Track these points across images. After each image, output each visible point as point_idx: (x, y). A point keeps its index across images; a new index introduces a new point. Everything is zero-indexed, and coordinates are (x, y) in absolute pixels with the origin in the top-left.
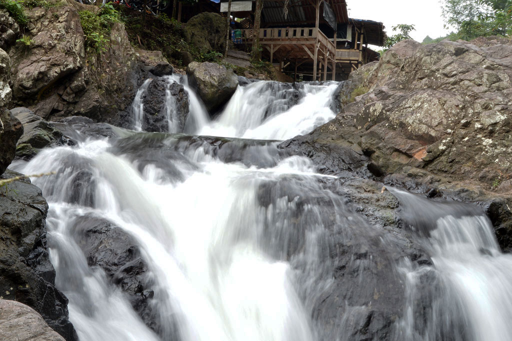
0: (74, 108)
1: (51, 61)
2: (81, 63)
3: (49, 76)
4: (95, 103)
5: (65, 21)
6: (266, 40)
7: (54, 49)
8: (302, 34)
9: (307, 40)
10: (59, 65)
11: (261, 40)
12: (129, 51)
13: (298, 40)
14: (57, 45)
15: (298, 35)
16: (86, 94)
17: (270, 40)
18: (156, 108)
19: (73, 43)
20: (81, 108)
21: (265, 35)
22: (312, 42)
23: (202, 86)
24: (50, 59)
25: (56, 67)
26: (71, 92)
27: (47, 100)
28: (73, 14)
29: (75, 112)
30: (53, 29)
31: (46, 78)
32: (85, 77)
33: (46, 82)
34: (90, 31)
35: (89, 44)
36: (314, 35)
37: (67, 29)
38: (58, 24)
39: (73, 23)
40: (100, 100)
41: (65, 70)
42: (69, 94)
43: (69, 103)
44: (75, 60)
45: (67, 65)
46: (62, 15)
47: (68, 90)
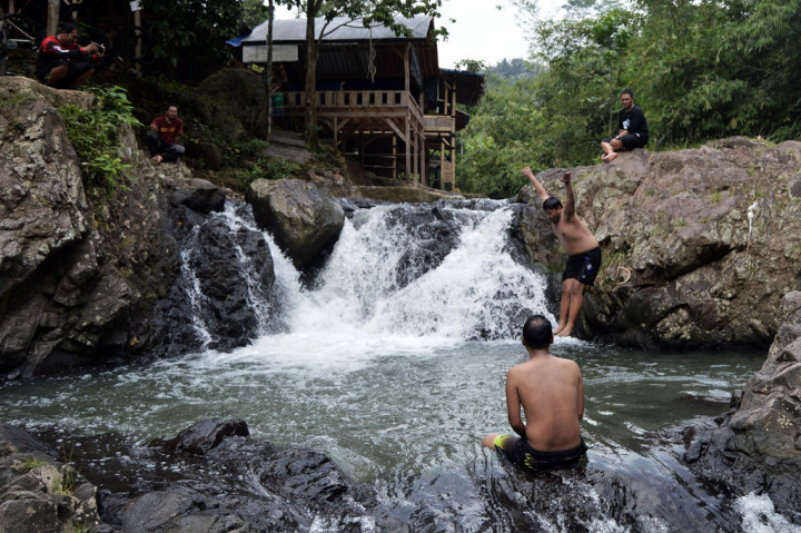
0: (80, 316)
1: (25, 229)
2: (86, 223)
3: (25, 262)
4: (122, 301)
5: (40, 137)
6: (324, 110)
7: (26, 202)
8: (385, 101)
9: (392, 110)
10: (44, 237)
11: (318, 109)
12: (147, 172)
13: (378, 110)
14: (32, 191)
15: (378, 102)
16: (100, 283)
17: (333, 110)
18: (224, 284)
19: (64, 183)
20: (95, 316)
21: (323, 101)
22: (401, 114)
23: (287, 227)
24: (22, 226)
25: (39, 242)
26: (73, 286)
27: (23, 312)
28: (53, 120)
29: (84, 324)
30: (15, 156)
31: (20, 268)
32: (97, 251)
33: (21, 276)
34: (89, 150)
35: (94, 179)
36: (403, 103)
37: (47, 152)
38: (26, 144)
39: (57, 139)
40: (131, 292)
41: (59, 244)
42: (69, 292)
43: (68, 309)
44: (74, 220)
45: (61, 235)
46: (30, 124)
47: (66, 283)
